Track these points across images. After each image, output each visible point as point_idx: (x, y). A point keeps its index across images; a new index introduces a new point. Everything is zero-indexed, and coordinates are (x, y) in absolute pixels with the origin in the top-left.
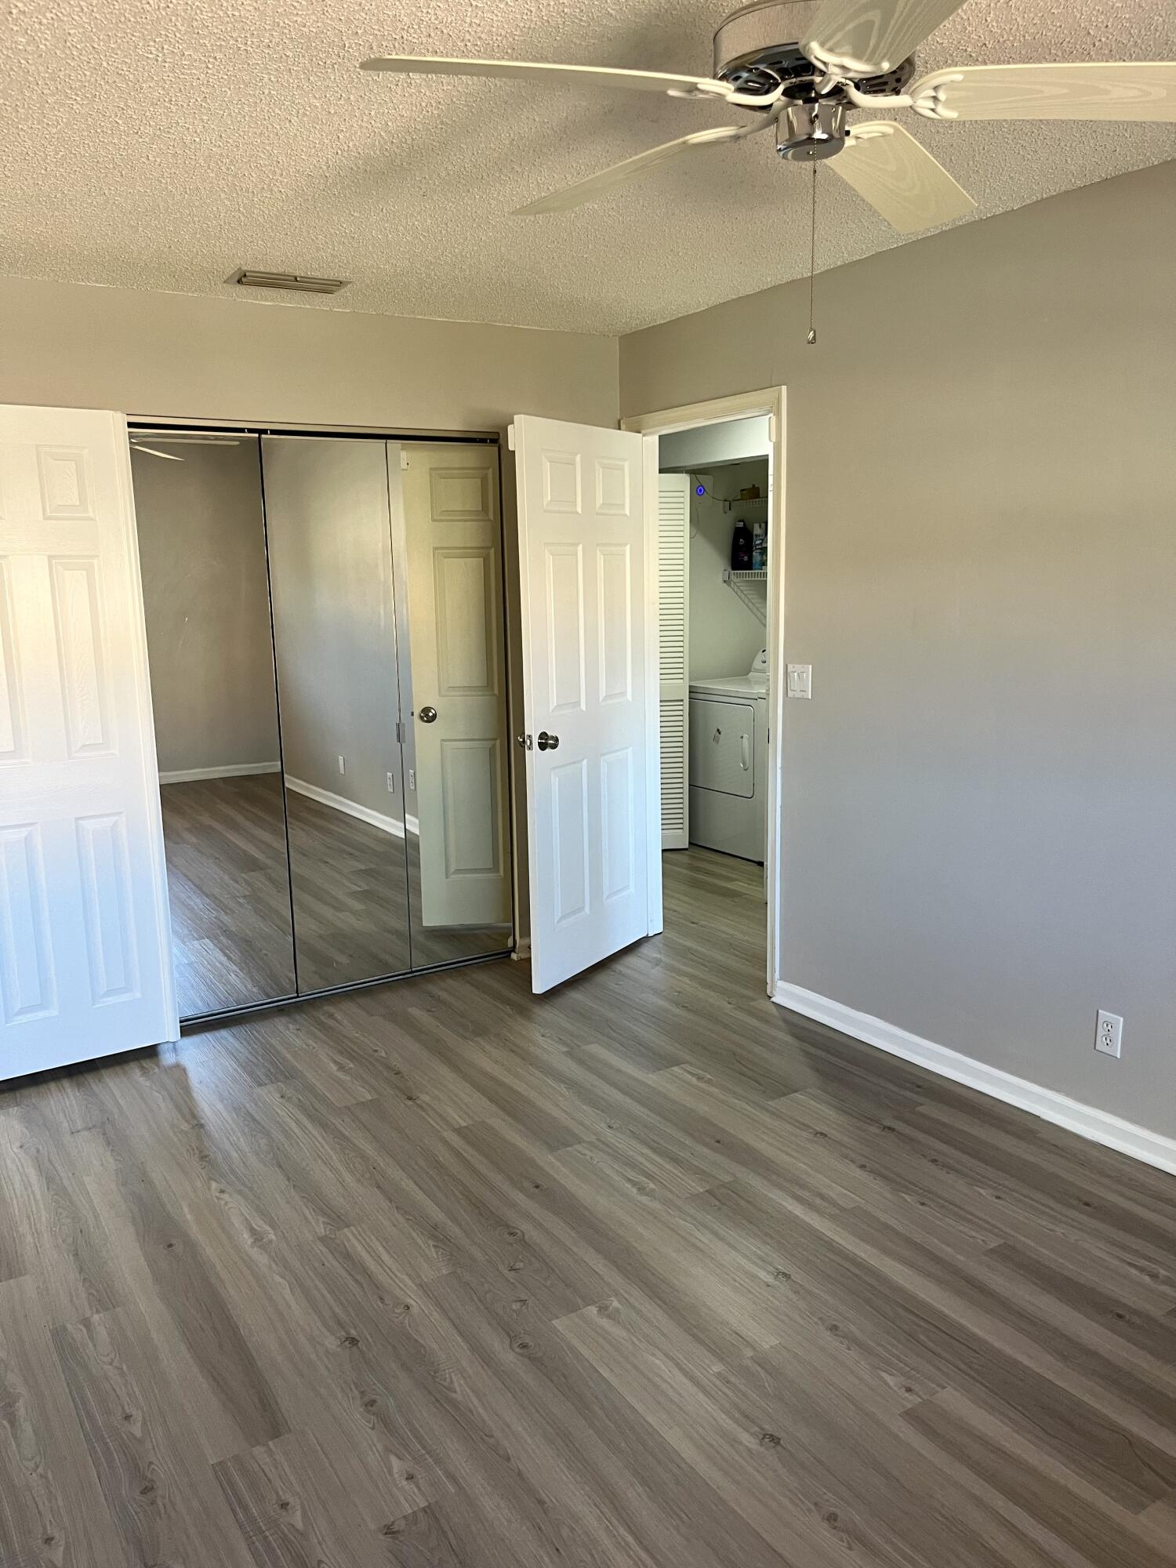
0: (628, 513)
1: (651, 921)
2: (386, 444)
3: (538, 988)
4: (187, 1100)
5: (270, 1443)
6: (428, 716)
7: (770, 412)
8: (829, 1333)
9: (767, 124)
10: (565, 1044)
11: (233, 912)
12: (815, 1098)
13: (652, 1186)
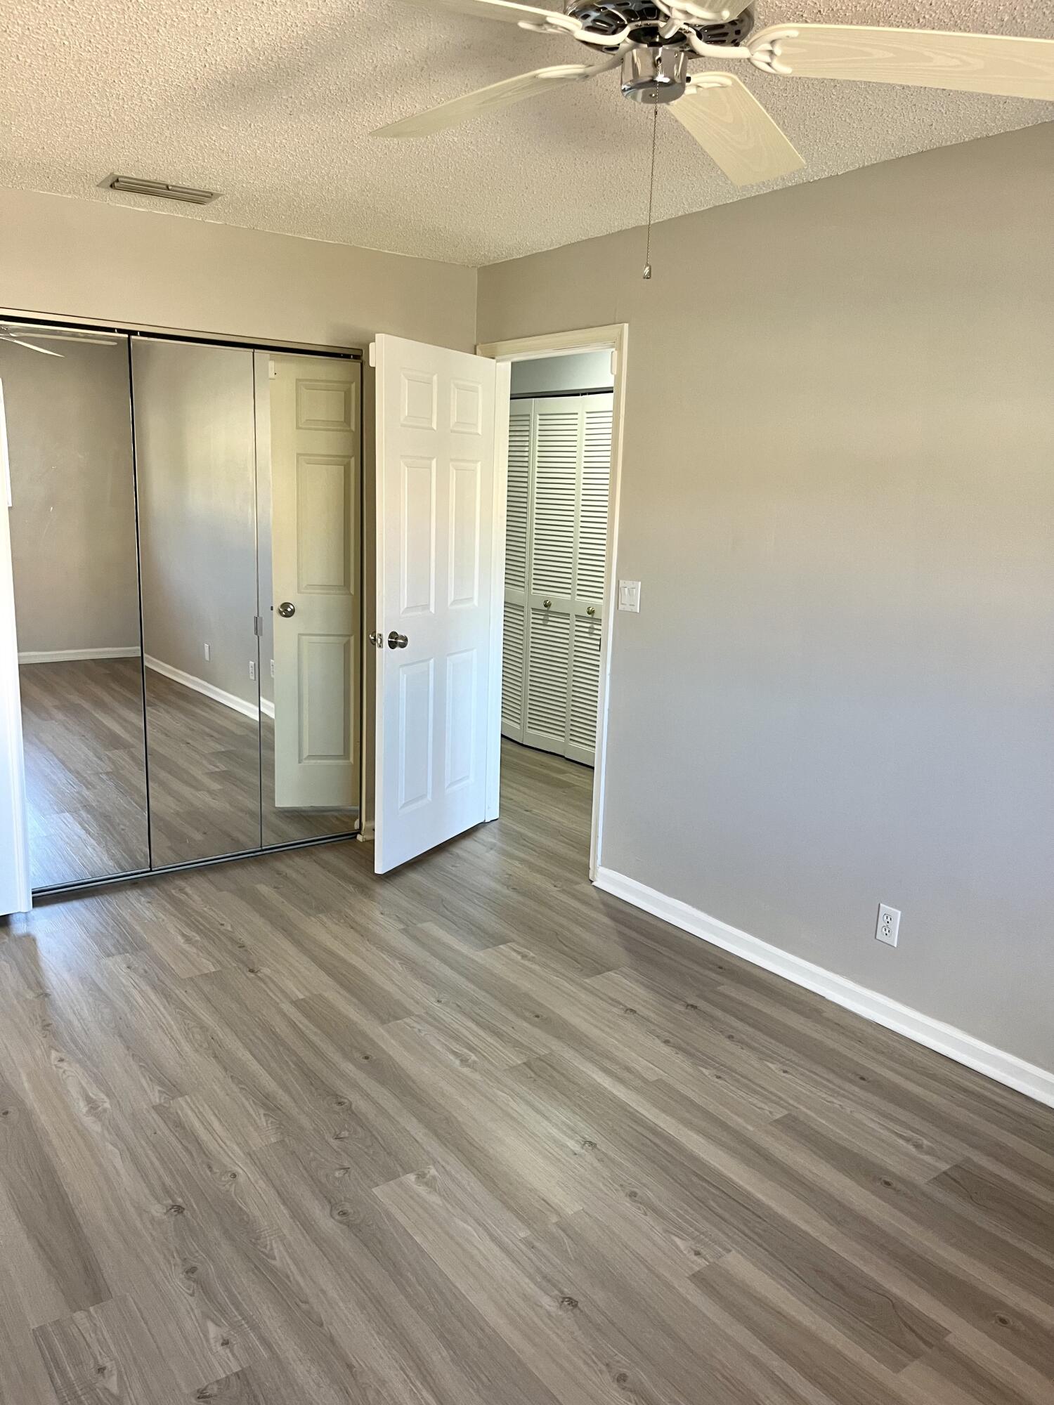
0: (480, 432)
1: (489, 808)
2: (253, 353)
3: (380, 868)
4: (34, 969)
5: (91, 1309)
6: (287, 611)
7: (612, 347)
8: (628, 1199)
9: (613, 66)
10: (400, 921)
11: (94, 787)
12: (626, 976)
13: (474, 1057)
